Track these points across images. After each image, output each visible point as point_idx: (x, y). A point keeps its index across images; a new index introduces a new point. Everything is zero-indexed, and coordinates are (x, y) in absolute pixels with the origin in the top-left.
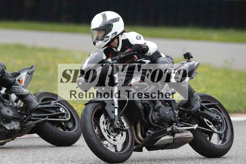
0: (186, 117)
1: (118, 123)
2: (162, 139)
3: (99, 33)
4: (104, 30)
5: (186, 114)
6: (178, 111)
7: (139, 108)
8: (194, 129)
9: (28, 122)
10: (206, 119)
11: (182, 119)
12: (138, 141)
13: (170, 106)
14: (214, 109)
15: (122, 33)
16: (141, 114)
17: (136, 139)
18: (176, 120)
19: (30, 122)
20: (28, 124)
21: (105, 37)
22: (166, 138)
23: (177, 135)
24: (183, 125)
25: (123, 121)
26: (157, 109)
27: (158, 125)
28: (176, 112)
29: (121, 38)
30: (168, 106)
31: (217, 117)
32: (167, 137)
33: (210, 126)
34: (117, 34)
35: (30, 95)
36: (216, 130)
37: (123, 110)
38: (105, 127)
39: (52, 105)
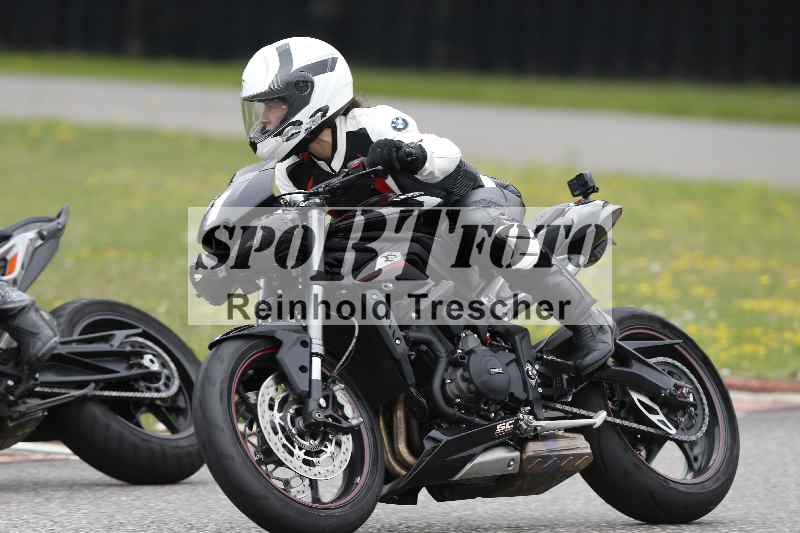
0: (565, 386)
1: (320, 405)
2: (480, 459)
4: (283, 100)
5: (565, 377)
6: (537, 367)
7: (398, 357)
8: (595, 427)
9: (24, 403)
10: (639, 391)
11: (550, 392)
12: (398, 468)
13: (511, 351)
14: (669, 360)
15: (345, 111)
16: (402, 374)
17: (391, 460)
18: (531, 398)
19: (28, 401)
20: (22, 408)
21: (287, 126)
22: (496, 457)
23: (533, 448)
24: (562, 414)
25: (342, 397)
26: (462, 358)
27: (467, 413)
28: (532, 370)
29: (344, 127)
30: (504, 349)
31: (677, 387)
32: (500, 454)
33: (654, 418)
34: (328, 115)
35: (32, 310)
36: (673, 431)
37: (341, 363)
38: (277, 416)
39: (115, 344)
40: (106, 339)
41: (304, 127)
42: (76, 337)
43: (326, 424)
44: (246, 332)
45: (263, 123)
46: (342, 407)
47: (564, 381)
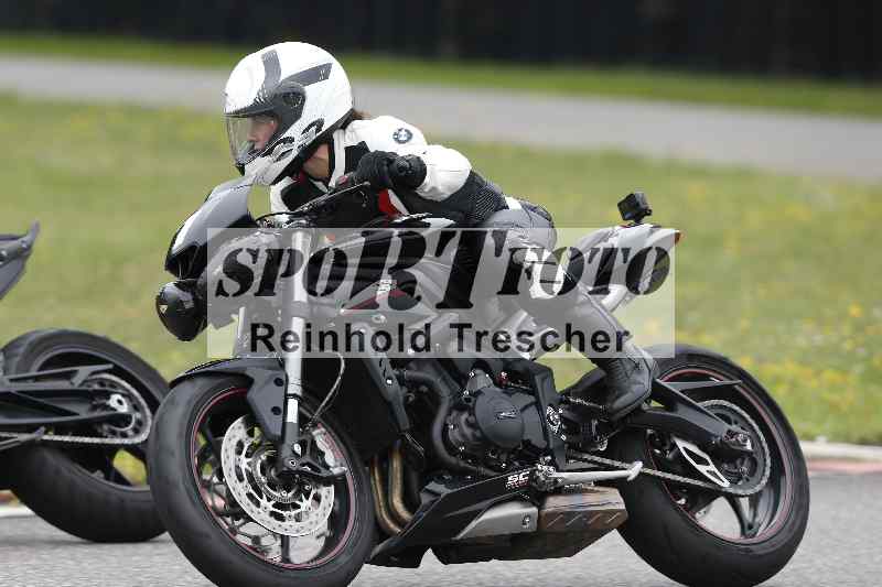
1: (294, 452)
3: (256, 125)
4: (271, 114)
5: (595, 423)
6: (561, 411)
7: (390, 399)
8: (629, 479)
10: (685, 438)
11: (574, 439)
12: (392, 526)
13: (529, 393)
14: (726, 403)
15: (344, 124)
17: (385, 516)
18: (551, 446)
21: (278, 143)
22: (507, 513)
23: (554, 503)
24: (591, 465)
25: (321, 439)
26: (468, 400)
27: (474, 463)
28: (554, 414)
29: (342, 142)
30: (522, 391)
31: (731, 434)
32: (513, 510)
33: (702, 469)
34: (324, 129)
36: (726, 484)
37: (323, 404)
38: (244, 463)
39: (77, 381)
40: (68, 376)
41: (296, 144)
42: (34, 373)
43: (302, 473)
44: (211, 369)
45: (251, 141)
46: (323, 454)
47: (594, 428)
